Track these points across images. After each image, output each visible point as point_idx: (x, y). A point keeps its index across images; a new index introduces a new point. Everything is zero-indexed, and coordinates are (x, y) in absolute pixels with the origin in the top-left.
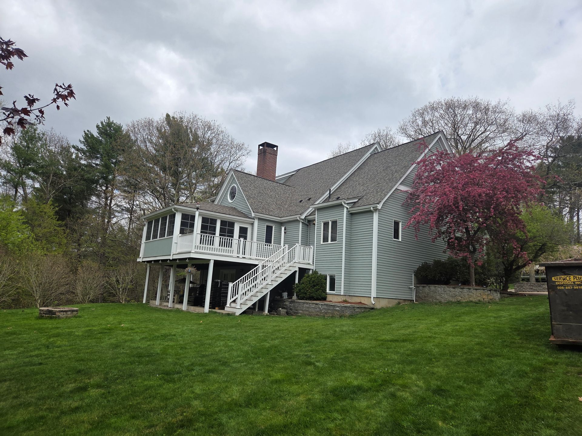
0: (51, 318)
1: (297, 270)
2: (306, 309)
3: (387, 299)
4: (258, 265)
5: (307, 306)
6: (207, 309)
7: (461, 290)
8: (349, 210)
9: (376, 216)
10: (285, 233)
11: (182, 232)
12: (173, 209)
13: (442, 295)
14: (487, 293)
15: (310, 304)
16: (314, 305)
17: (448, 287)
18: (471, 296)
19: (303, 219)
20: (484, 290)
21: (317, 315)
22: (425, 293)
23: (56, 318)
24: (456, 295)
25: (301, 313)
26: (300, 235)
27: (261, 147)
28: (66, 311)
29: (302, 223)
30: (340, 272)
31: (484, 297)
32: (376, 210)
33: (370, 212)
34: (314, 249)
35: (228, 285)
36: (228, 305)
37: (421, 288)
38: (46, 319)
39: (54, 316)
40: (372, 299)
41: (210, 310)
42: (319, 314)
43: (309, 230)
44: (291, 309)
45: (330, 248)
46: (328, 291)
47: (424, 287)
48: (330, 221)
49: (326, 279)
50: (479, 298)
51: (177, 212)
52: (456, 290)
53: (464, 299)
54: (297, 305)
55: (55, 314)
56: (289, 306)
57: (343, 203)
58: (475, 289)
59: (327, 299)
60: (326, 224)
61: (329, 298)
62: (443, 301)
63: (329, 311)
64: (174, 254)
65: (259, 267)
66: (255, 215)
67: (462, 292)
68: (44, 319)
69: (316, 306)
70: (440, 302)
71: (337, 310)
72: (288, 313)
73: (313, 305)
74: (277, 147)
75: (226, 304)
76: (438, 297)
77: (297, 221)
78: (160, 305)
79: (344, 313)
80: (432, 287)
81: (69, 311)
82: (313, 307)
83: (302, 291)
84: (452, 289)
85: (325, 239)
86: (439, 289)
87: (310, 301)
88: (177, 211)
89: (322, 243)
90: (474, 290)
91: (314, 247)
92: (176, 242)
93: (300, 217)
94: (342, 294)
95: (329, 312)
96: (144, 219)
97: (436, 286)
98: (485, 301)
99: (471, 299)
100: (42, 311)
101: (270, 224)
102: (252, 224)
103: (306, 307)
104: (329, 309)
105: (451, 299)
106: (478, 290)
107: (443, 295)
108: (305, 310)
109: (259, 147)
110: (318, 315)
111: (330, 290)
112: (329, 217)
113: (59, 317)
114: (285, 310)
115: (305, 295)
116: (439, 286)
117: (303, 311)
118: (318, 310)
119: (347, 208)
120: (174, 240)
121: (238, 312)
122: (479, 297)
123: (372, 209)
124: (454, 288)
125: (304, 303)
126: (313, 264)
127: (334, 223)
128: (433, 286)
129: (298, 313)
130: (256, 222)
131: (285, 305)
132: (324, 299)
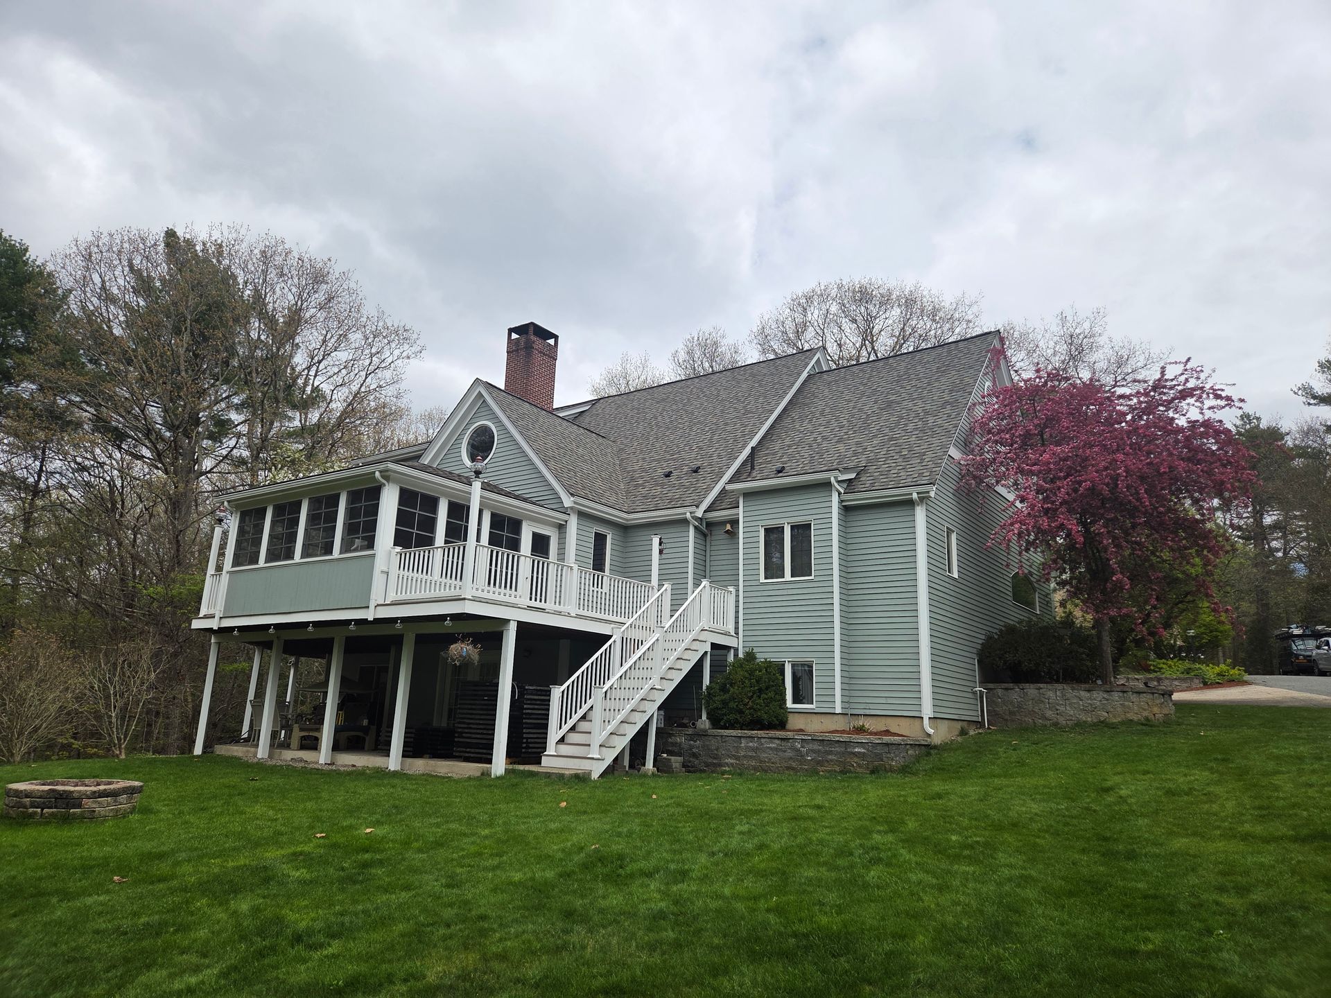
0: (66, 820)
1: (709, 649)
2: (750, 754)
3: (946, 722)
4: (610, 637)
5: (751, 744)
6: (499, 763)
7: (1105, 696)
8: (844, 497)
9: (920, 514)
10: (661, 552)
11: (402, 539)
12: (377, 474)
13: (1058, 707)
14: (1158, 702)
15: (763, 740)
16: (778, 742)
17: (1073, 689)
18: (1129, 707)
19: (696, 519)
20: (1153, 693)
21: (788, 768)
22: (1012, 703)
23: (82, 817)
24: (1095, 708)
25: (732, 764)
26: (691, 560)
27: (514, 336)
28: (114, 794)
29: (696, 527)
30: (829, 655)
31: (1156, 710)
32: (924, 498)
33: (909, 504)
34: (737, 596)
35: (548, 693)
36: (551, 749)
37: (1000, 692)
38: (48, 823)
39: (74, 814)
40: (926, 721)
41: (511, 767)
42: (794, 764)
43: (708, 547)
44: (694, 755)
45: (790, 592)
46: (789, 704)
47: (1007, 689)
48: (788, 523)
49: (782, 673)
50: (1145, 714)
51: (388, 481)
52: (1095, 694)
53: (1115, 717)
54: (713, 743)
55: (80, 806)
56: (686, 747)
57: (833, 479)
58: (1136, 692)
59: (789, 726)
60: (773, 534)
61: (794, 722)
62: (1062, 721)
63: (830, 757)
64: (378, 605)
65: (615, 641)
66: (575, 503)
67: (1107, 700)
68: (39, 824)
69: (784, 743)
70: (1056, 724)
71: (859, 753)
72: (688, 768)
73: (772, 743)
74: (556, 337)
75: (545, 748)
76: (1049, 713)
77: (685, 522)
78: (271, 756)
79: (882, 760)
80: (1031, 690)
81: (125, 790)
82: (770, 748)
83: (732, 705)
84: (1083, 693)
85: (773, 570)
86: (1051, 694)
87: (760, 733)
88: (387, 478)
89: (762, 580)
90: (1135, 695)
91: (737, 591)
92: (386, 569)
93: (694, 512)
94: (838, 710)
95: (831, 760)
96: (229, 502)
97: (1042, 685)
98: (1158, 720)
99: (1130, 716)
100: (27, 796)
101: (602, 530)
102: (561, 528)
103: (747, 747)
104: (830, 753)
105: (1083, 717)
106: (1141, 695)
107: (1062, 708)
108: (745, 756)
109: (510, 335)
110: (793, 769)
111: (794, 702)
112: (785, 514)
113: (92, 817)
114: (680, 759)
115: (738, 716)
116: (1049, 686)
117: (737, 758)
118: (789, 754)
119: (839, 494)
120: (380, 564)
121: (597, 770)
122: (1145, 710)
123: (915, 496)
124: (1089, 691)
125: (740, 737)
126: (737, 633)
127: (802, 531)
128: (1032, 686)
129: (720, 765)
130: (573, 523)
131: (674, 744)
132: (782, 725)
